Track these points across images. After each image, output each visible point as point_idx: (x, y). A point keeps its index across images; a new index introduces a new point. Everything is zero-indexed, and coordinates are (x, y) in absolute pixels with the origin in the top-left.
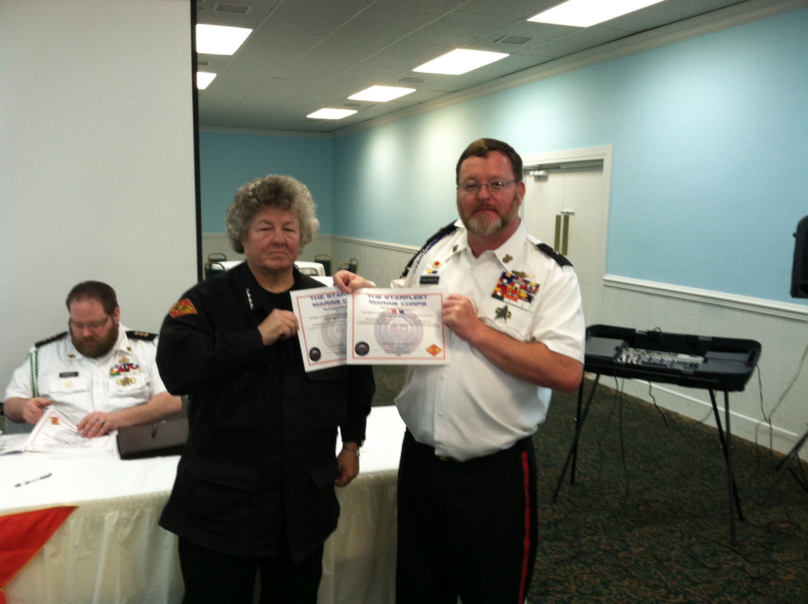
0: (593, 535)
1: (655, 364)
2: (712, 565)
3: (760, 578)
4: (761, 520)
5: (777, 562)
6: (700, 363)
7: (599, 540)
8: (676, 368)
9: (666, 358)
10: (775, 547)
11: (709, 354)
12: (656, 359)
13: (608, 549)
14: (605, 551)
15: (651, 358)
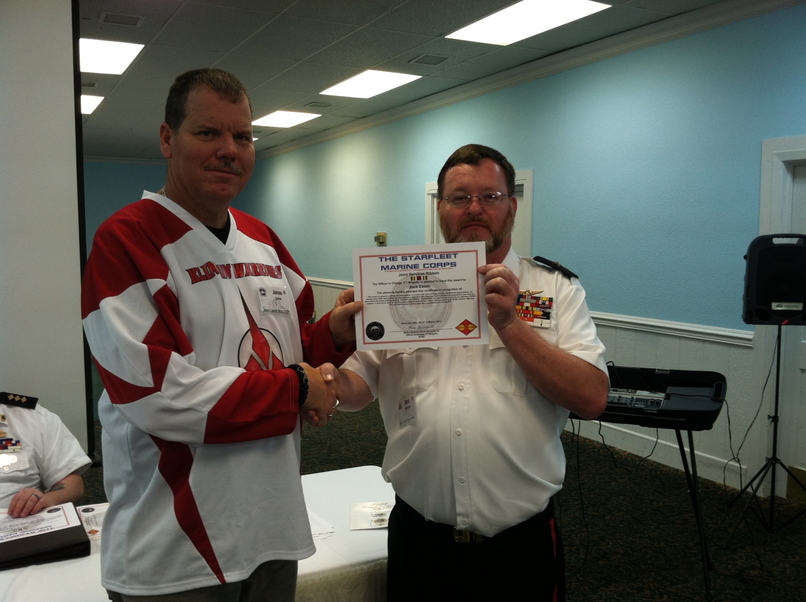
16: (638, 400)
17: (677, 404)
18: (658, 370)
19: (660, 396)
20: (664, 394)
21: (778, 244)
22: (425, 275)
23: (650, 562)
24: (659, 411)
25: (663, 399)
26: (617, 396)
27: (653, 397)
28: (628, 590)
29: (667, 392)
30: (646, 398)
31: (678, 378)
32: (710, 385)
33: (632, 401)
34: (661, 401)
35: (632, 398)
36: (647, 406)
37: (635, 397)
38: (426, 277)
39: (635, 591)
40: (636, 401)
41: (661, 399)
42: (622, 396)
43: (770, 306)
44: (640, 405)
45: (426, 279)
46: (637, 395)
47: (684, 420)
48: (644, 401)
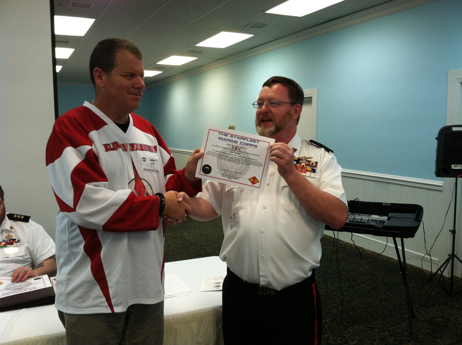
11: (390, 215)
16: (372, 220)
17: (394, 223)
18: (384, 203)
19: (385, 218)
20: (387, 217)
21: (455, 131)
22: (240, 148)
23: (379, 313)
24: (383, 227)
25: (386, 220)
26: (360, 218)
27: (381, 219)
28: (366, 329)
29: (389, 216)
30: (377, 219)
31: (396, 208)
32: (413, 212)
33: (368, 221)
34: (385, 221)
35: (369, 219)
36: (377, 224)
37: (370, 219)
38: (240, 149)
39: (369, 329)
40: (371, 221)
41: (385, 220)
42: (363, 218)
43: (451, 167)
44: (373, 223)
45: (240, 150)
46: (371, 218)
47: (398, 232)
48: (375, 221)
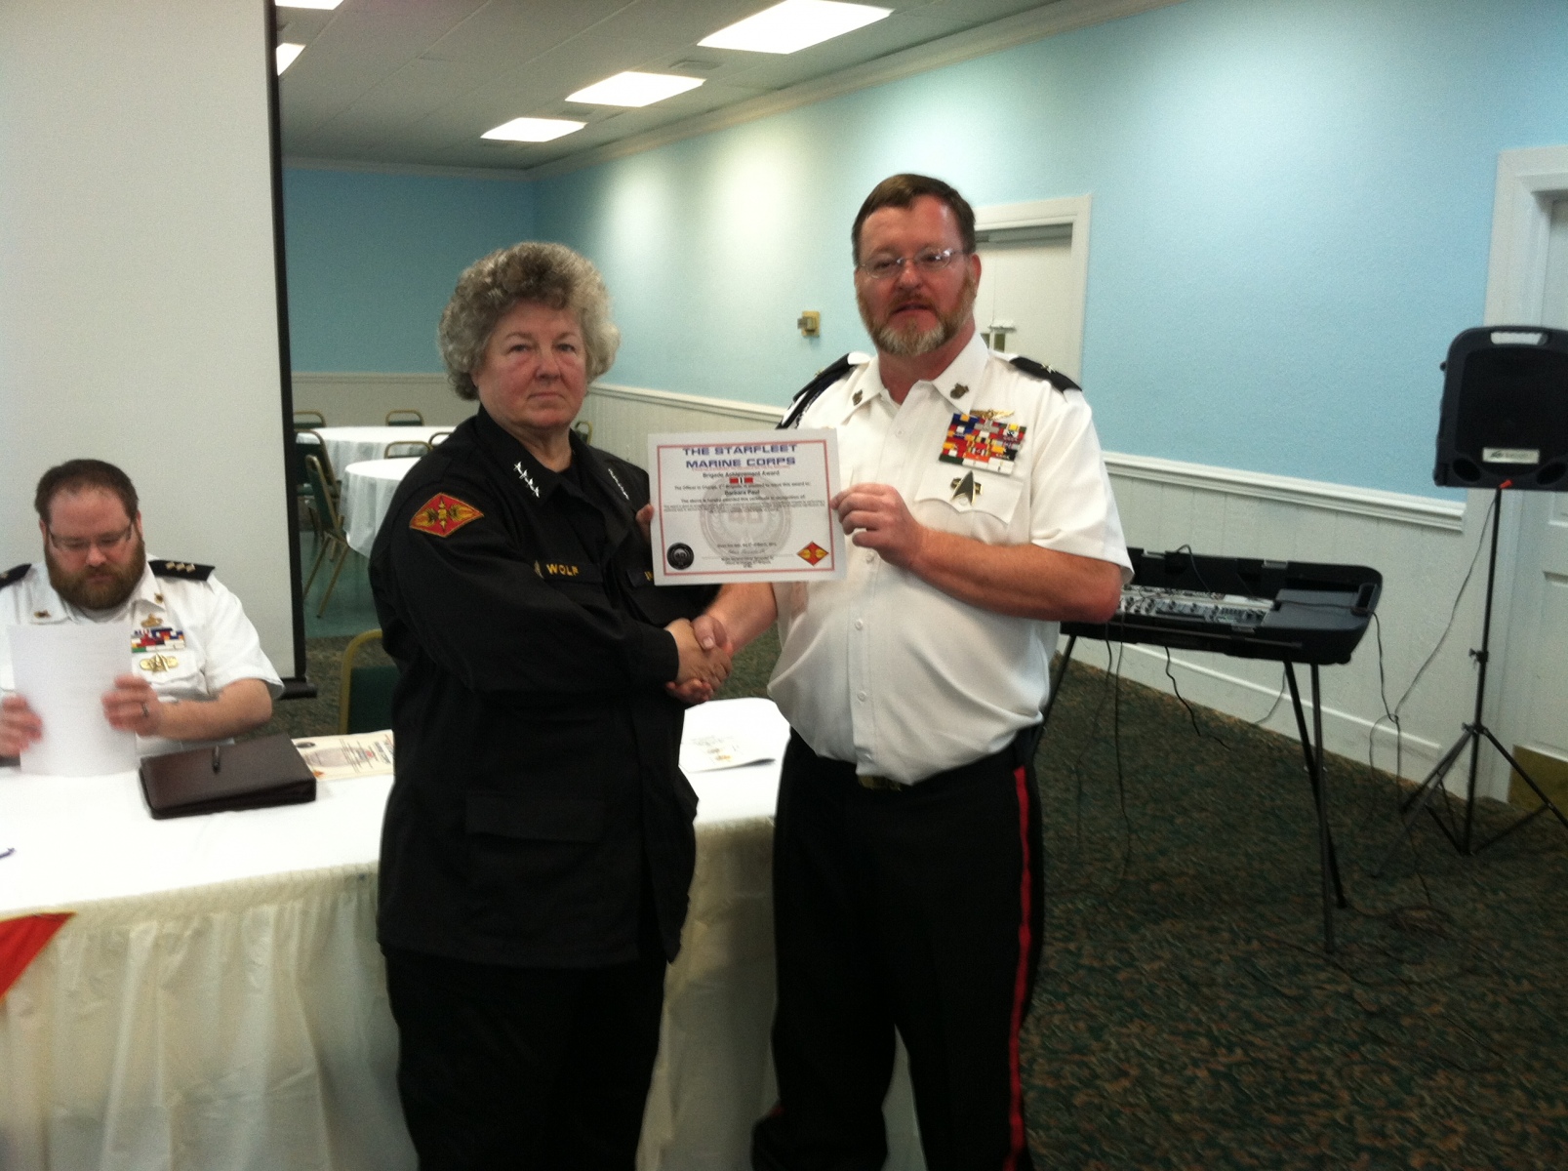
0: (1066, 939)
1: (1181, 614)
2: (1292, 992)
3: (1381, 1013)
4: (1379, 904)
5: (1413, 982)
6: (1267, 611)
7: (1080, 949)
8: (1221, 621)
9: (1204, 603)
10: (1407, 955)
11: (1283, 595)
12: (1185, 606)
13: (1096, 964)
14: (1091, 969)
15: (1174, 603)
